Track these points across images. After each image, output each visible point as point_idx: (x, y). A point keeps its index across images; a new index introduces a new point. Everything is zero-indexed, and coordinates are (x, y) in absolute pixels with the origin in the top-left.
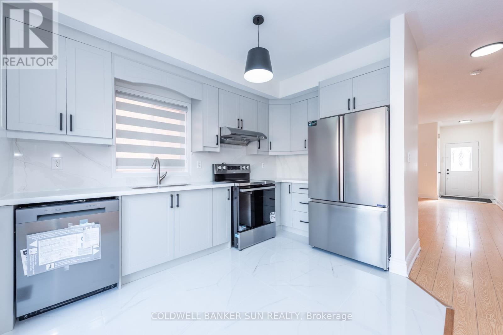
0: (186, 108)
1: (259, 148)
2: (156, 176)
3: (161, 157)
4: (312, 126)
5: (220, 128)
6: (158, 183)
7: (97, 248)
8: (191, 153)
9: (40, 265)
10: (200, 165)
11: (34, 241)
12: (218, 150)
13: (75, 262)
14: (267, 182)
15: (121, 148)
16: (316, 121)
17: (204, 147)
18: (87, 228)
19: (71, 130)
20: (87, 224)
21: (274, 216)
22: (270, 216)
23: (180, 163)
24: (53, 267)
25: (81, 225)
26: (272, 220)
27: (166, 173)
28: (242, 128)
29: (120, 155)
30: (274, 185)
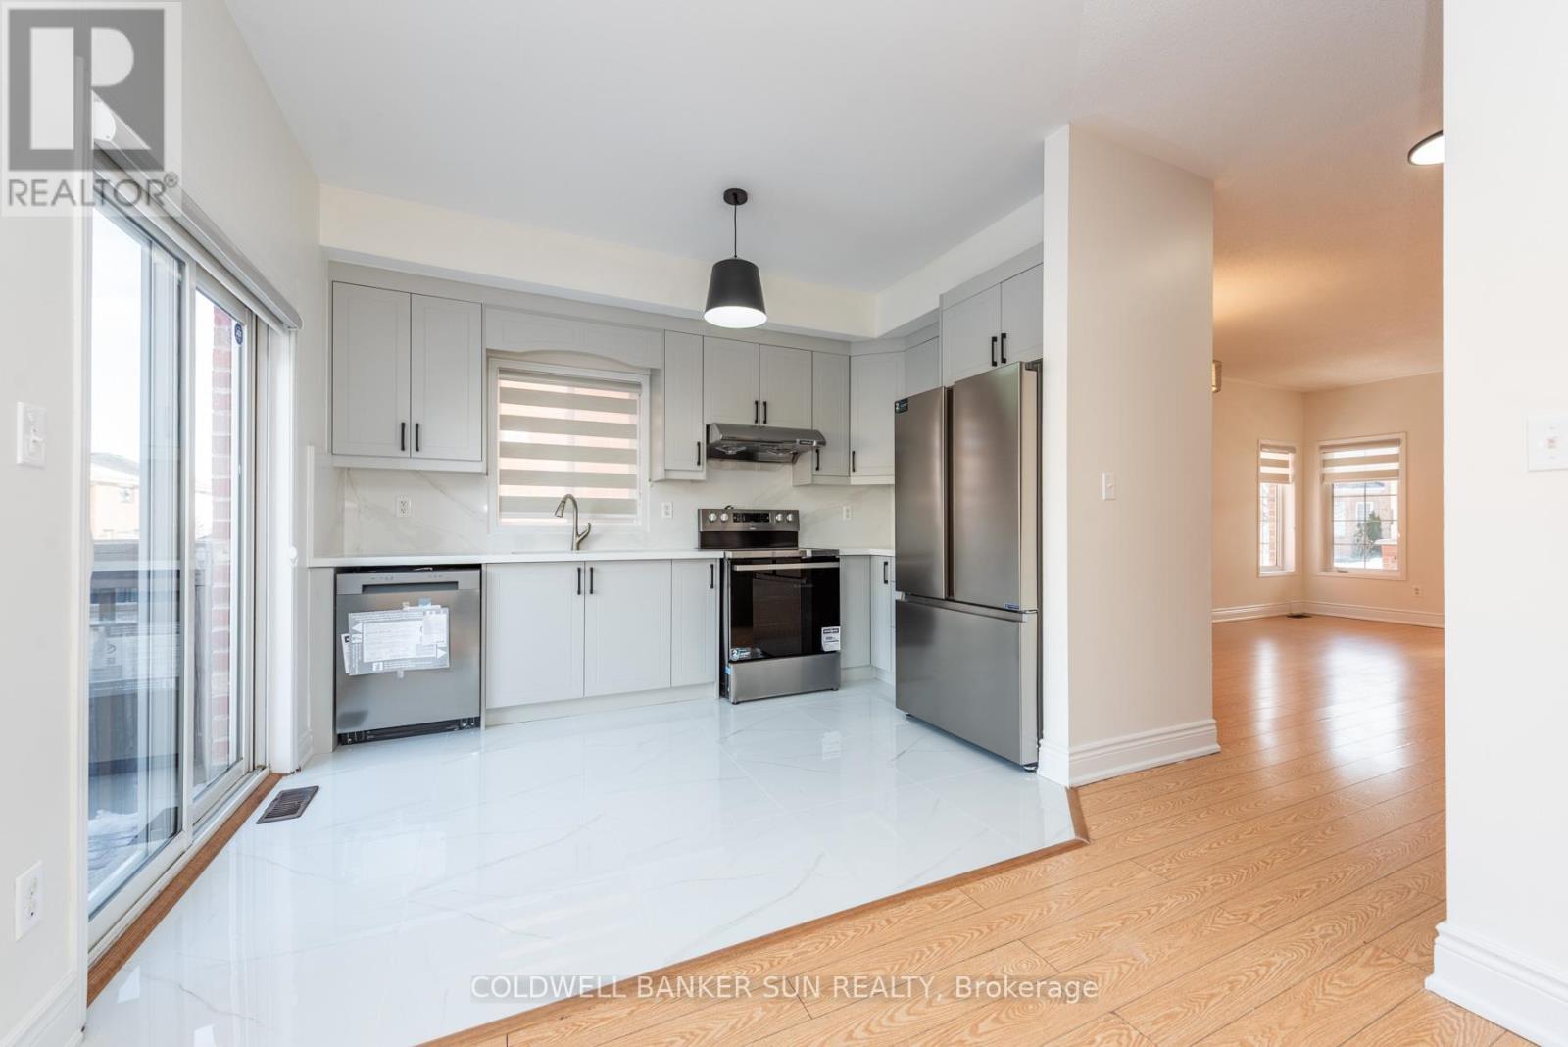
0: (638, 386)
1: (818, 468)
2: (570, 533)
3: (581, 493)
4: (900, 411)
5: (708, 427)
6: (575, 547)
7: (442, 649)
8: (648, 484)
9: (365, 661)
10: (670, 510)
11: (357, 623)
12: (701, 476)
13: (411, 666)
14: (813, 552)
15: (509, 477)
16: (906, 400)
17: (666, 470)
18: (428, 612)
19: (417, 449)
20: (429, 606)
21: (837, 636)
22: (824, 637)
23: (627, 507)
24: (381, 669)
25: (421, 607)
26: (827, 646)
27: (590, 526)
28: (765, 422)
29: (507, 491)
30: (838, 560)
